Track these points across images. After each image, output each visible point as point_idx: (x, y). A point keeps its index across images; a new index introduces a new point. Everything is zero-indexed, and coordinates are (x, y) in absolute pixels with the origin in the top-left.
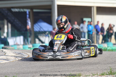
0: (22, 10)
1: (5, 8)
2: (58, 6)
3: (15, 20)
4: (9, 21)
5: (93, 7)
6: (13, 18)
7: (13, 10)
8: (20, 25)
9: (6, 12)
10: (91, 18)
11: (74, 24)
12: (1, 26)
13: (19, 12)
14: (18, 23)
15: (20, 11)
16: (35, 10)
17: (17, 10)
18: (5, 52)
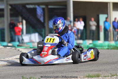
1: (19, 4)
2: (74, 2)
3: (30, 17)
4: (23, 18)
5: (110, 3)
6: (28, 15)
7: (28, 6)
8: (35, 22)
9: (21, 8)
11: (91, 20)
12: (16, 23)
14: (32, 19)
16: (50, 7)
17: (31, 6)
18: (21, 51)
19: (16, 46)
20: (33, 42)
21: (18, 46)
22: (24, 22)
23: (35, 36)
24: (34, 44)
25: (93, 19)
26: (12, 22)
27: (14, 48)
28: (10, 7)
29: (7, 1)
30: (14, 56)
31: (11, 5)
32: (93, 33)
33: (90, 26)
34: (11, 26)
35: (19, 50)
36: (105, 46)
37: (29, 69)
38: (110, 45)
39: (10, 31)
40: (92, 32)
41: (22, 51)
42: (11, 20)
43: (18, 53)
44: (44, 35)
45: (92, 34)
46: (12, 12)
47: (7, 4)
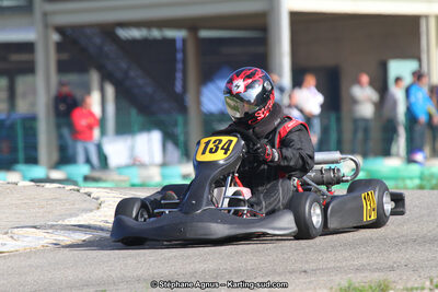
0: (156, 34)
1: (91, 26)
2: (297, 18)
3: (132, 74)
4: (107, 76)
5: (427, 17)
6: (124, 65)
7: (124, 34)
8: (149, 90)
9: (98, 41)
10: (419, 60)
12: (78, 93)
13: (145, 42)
14: (140, 81)
15: (150, 38)
16: (204, 34)
17: (136, 33)
18: (97, 199)
19: (80, 180)
20: (142, 165)
21: (86, 179)
22: (110, 90)
23: (149, 141)
24: (144, 173)
25: (365, 79)
26: (65, 90)
27: (73, 187)
28: (55, 37)
29: (45, 15)
30: (71, 216)
31: (60, 30)
32: (366, 131)
33: (354, 101)
34: (62, 107)
35: (89, 195)
36: (411, 178)
37: (126, 265)
38: (427, 172)
39: (59, 126)
40: (361, 125)
41: (102, 199)
42: (61, 84)
43: (84, 205)
44: (181, 138)
45: (360, 135)
46: (65, 56)
47: (46, 26)
